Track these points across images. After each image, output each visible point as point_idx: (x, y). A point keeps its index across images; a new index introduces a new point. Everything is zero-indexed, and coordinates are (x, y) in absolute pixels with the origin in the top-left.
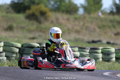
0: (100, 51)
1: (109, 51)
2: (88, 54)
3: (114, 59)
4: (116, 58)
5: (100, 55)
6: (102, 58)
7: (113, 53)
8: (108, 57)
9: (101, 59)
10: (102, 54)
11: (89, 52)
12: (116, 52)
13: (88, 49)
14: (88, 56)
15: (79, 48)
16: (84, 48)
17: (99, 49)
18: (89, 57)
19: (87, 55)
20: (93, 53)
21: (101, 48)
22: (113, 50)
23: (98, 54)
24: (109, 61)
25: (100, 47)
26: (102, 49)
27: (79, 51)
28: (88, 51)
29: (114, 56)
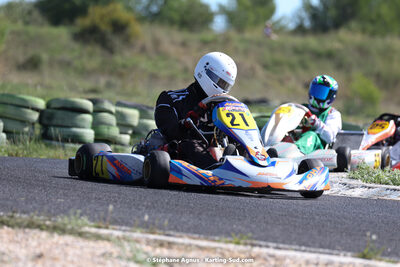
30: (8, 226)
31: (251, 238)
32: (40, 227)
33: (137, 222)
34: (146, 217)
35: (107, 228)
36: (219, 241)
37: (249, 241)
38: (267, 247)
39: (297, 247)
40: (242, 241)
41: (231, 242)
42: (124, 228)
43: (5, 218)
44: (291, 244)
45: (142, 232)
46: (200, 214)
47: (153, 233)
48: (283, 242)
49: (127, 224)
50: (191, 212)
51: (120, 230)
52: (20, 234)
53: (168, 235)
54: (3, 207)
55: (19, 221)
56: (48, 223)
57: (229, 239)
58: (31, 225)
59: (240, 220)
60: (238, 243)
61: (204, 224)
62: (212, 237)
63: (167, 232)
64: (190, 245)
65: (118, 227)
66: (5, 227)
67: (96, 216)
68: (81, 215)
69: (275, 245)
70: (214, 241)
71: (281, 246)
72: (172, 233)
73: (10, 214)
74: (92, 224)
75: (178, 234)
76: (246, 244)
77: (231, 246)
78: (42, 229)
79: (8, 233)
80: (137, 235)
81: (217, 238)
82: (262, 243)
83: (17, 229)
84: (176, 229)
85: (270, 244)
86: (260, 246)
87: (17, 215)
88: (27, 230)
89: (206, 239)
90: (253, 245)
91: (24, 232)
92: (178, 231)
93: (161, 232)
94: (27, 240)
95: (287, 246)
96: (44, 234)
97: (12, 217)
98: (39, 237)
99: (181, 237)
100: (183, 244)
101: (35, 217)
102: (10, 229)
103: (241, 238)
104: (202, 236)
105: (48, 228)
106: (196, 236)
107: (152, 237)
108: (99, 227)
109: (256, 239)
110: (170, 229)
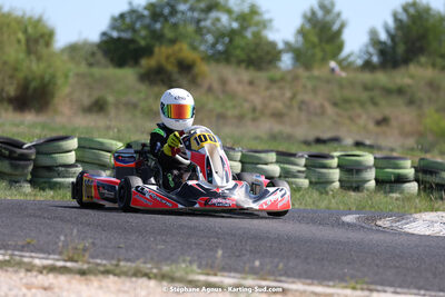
0: (335, 162)
1: (359, 163)
2: (304, 169)
3: (372, 184)
4: (376, 180)
5: (336, 174)
6: (340, 181)
7: (370, 167)
8: (355, 178)
9: (337, 184)
10: (341, 171)
11: (305, 166)
12: (376, 166)
13: (302, 156)
14: (304, 175)
15: (279, 154)
16: (294, 155)
17: (332, 157)
18: (306, 178)
19: (299, 172)
20: (316, 167)
21: (336, 154)
22: (369, 159)
23: (331, 171)
24: (358, 188)
25: (336, 151)
26: (339, 157)
27: (277, 162)
28: (303, 161)
29: (371, 175)
30: (115, 275)
31: (367, 283)
32: (147, 276)
33: (247, 269)
34: (257, 263)
35: (215, 275)
36: (334, 286)
37: (365, 286)
38: (385, 291)
39: (415, 291)
40: (359, 286)
41: (346, 287)
42: (232, 274)
43: (109, 267)
44: (408, 287)
45: (254, 279)
46: (306, 258)
47: (265, 279)
48: (400, 286)
49: (236, 271)
50: (296, 257)
51: (230, 277)
52: (127, 284)
53: (280, 281)
54: (104, 255)
55: (125, 269)
56: (155, 271)
57: (344, 284)
58: (137, 274)
59: (349, 263)
60: (354, 288)
61: (314, 268)
62: (326, 283)
63: (279, 278)
64: (305, 292)
65: (226, 274)
66: (111, 277)
67: (204, 263)
68: (191, 262)
69: (392, 289)
70: (328, 286)
71: (399, 290)
72: (283, 278)
73: (114, 262)
74: (199, 271)
75: (290, 280)
76: (362, 289)
77: (348, 292)
78: (149, 278)
79: (115, 283)
80: (249, 282)
81: (331, 283)
82: (379, 288)
83: (123, 278)
84: (286, 274)
85: (388, 289)
86: (378, 291)
87: (122, 263)
88: (134, 279)
89: (320, 284)
90: (371, 290)
91: (132, 282)
92: (289, 276)
93: (272, 278)
94: (135, 289)
95: (405, 290)
96: (152, 283)
97: (117, 265)
98: (148, 287)
99: (293, 282)
100: (296, 291)
101: (142, 265)
102: (116, 278)
103: (357, 283)
104: (316, 282)
105: (155, 277)
106: (309, 281)
107: (264, 283)
108: (208, 274)
109: (372, 283)
110: (281, 275)
